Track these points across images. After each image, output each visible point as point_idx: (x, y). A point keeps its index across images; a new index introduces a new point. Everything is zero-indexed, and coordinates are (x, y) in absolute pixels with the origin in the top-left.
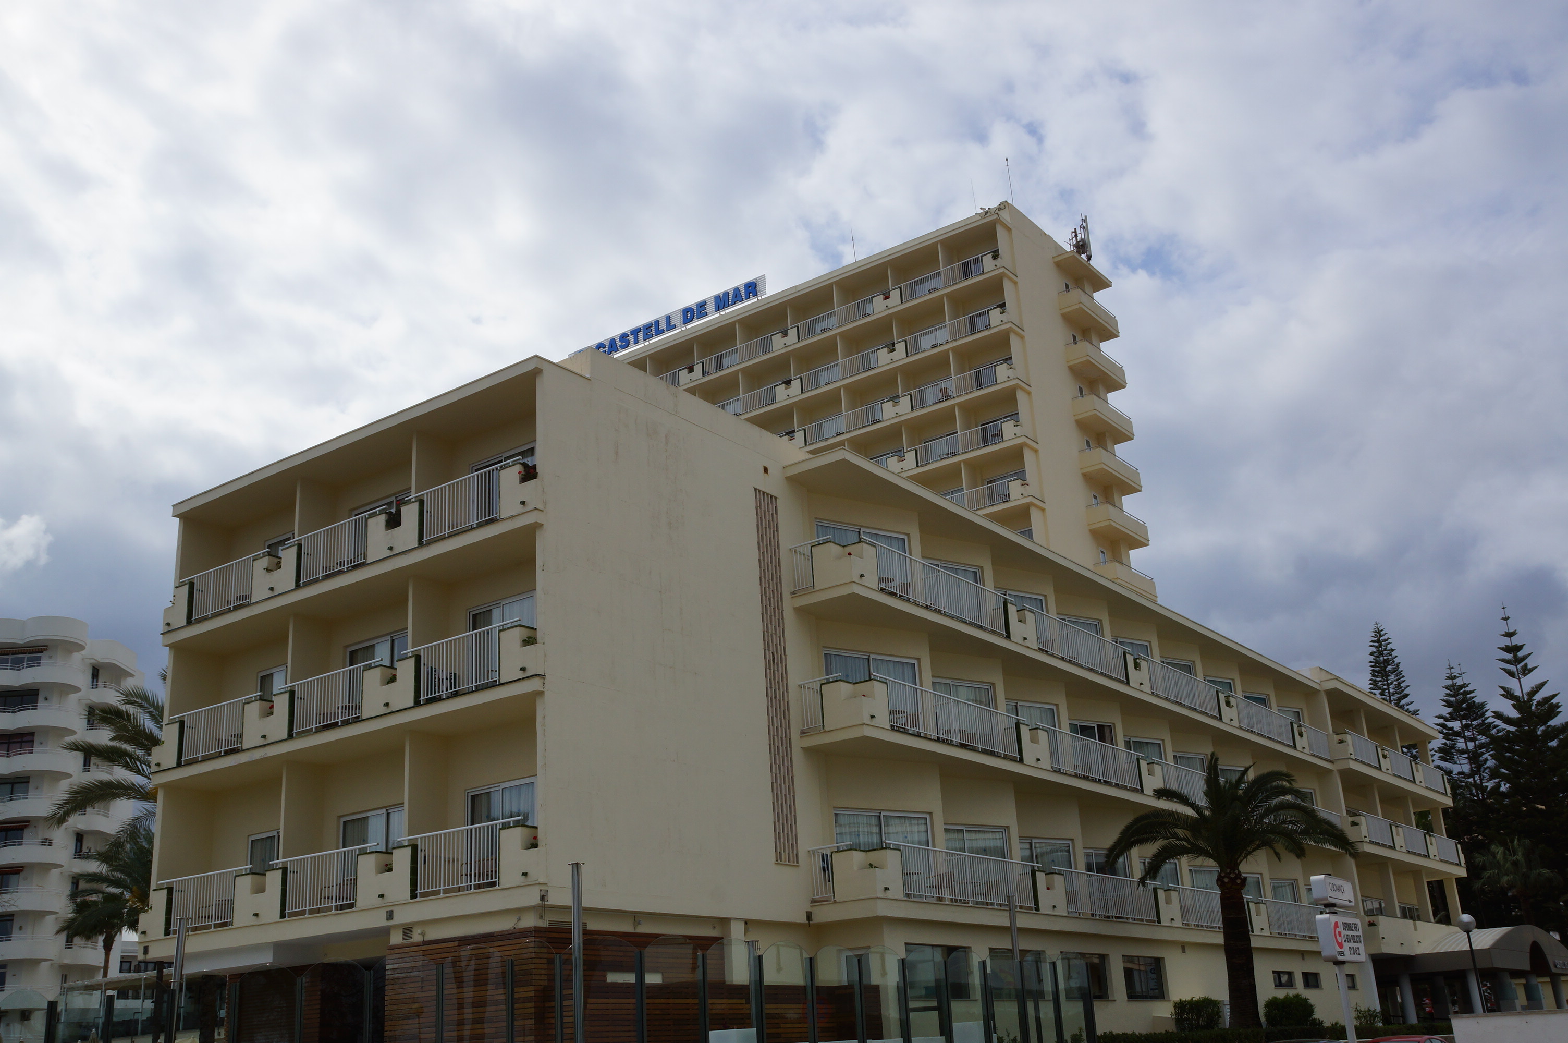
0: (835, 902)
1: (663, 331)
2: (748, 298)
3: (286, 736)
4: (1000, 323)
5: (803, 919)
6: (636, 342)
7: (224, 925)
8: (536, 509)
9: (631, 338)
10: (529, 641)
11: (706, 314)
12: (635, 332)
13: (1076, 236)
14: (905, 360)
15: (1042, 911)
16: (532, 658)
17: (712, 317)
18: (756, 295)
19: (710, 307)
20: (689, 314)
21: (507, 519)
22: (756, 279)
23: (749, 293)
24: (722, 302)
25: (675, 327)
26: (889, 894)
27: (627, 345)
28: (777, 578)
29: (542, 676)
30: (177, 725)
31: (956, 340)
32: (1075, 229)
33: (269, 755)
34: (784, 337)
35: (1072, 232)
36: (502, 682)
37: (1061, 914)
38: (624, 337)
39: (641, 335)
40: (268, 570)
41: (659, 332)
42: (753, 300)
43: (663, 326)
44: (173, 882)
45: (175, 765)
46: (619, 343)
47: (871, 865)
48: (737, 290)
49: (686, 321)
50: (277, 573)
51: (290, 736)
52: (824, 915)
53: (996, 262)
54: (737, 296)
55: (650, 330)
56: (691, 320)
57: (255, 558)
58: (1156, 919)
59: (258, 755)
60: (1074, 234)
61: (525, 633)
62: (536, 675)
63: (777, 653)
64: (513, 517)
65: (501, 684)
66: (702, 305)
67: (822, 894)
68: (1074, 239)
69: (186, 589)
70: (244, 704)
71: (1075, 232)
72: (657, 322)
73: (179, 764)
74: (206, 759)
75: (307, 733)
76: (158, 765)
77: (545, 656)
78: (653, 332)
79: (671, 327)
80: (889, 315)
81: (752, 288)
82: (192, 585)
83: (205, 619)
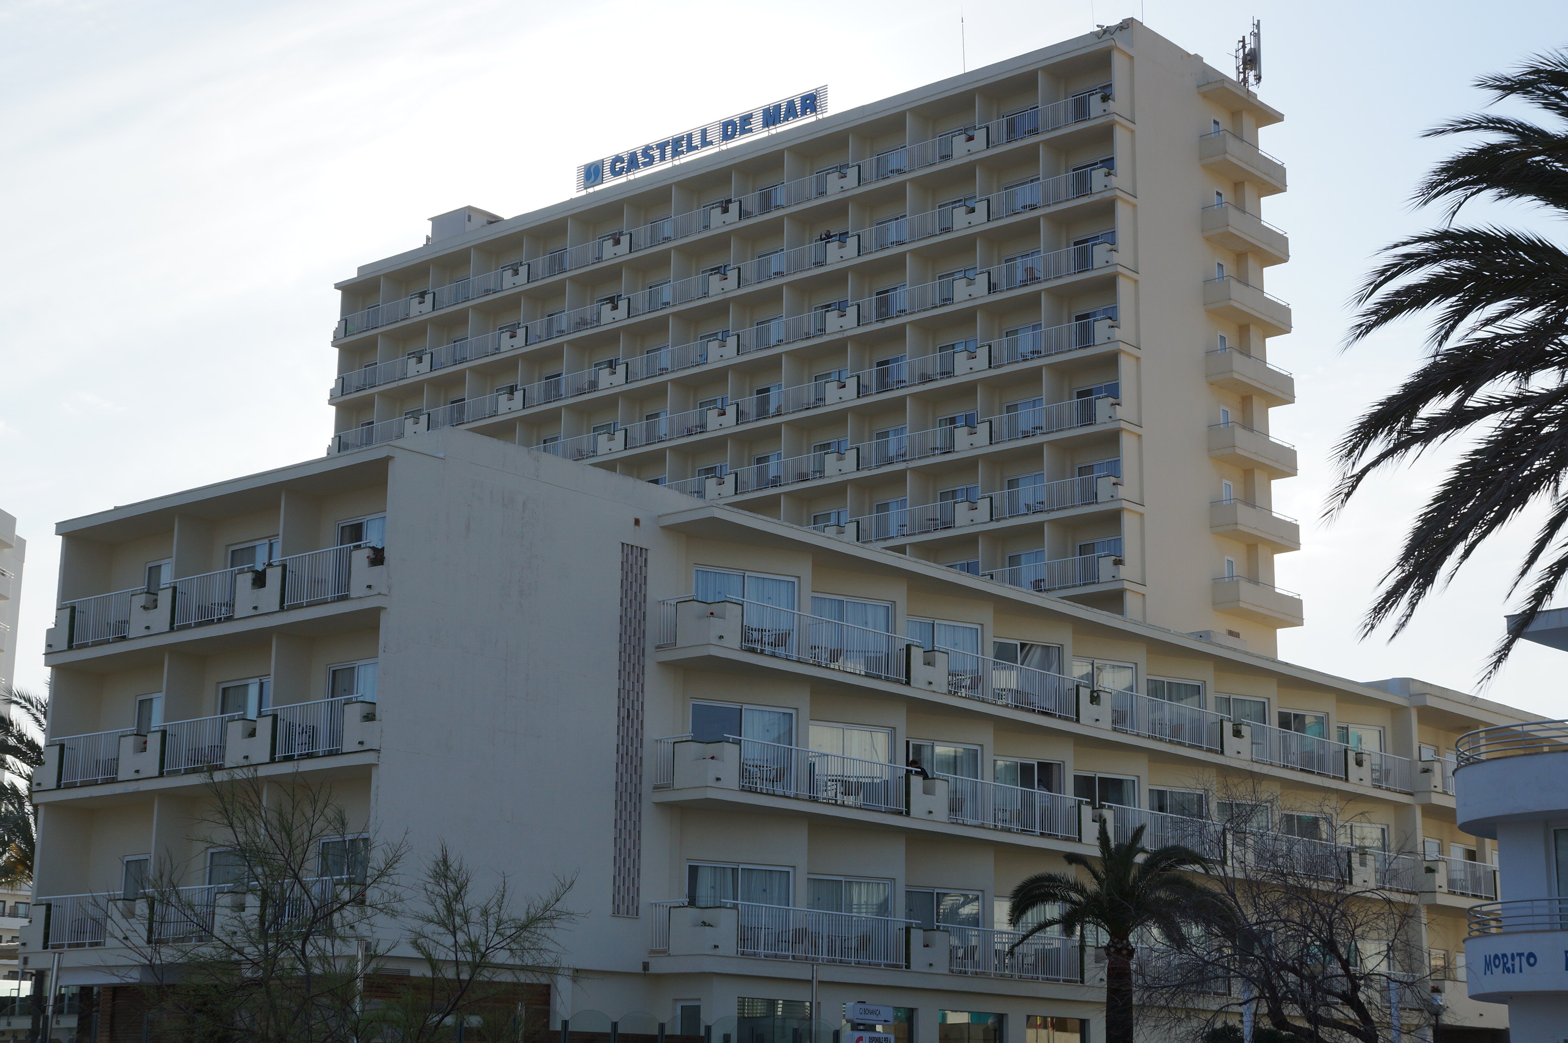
0: (669, 955)
1: (696, 148)
2: (804, 113)
3: (157, 774)
4: (1103, 188)
5: (639, 969)
6: (663, 158)
7: (97, 944)
8: (380, 594)
9: (656, 153)
10: (369, 717)
11: (751, 130)
12: (662, 146)
13: (1244, 47)
14: (984, 225)
15: (914, 967)
16: (371, 734)
17: (759, 134)
18: (814, 110)
19: (757, 121)
20: (730, 129)
21: (356, 599)
22: (816, 89)
23: (807, 109)
24: (772, 116)
25: (711, 143)
26: (719, 952)
27: (651, 162)
28: (640, 633)
29: (378, 751)
30: (57, 748)
31: (1049, 205)
32: (1244, 37)
33: (142, 789)
34: (842, 178)
35: (1239, 41)
36: (344, 751)
37: (940, 972)
38: (646, 151)
39: (669, 150)
40: (145, 608)
41: (691, 148)
42: (810, 119)
43: (696, 141)
44: (51, 899)
45: (55, 787)
46: (641, 159)
47: (704, 924)
48: (791, 104)
49: (726, 137)
50: (153, 613)
51: (161, 775)
52: (659, 966)
53: (1104, 106)
54: (791, 110)
55: (678, 145)
56: (732, 137)
57: (133, 593)
58: (1079, 979)
59: (131, 787)
60: (1241, 44)
61: (367, 709)
62: (371, 750)
63: (633, 709)
64: (360, 597)
65: (343, 754)
66: (746, 119)
67: (660, 946)
68: (1241, 51)
69: (68, 611)
70: (120, 736)
71: (1243, 41)
72: (690, 136)
73: (59, 787)
74: (84, 785)
75: (176, 773)
76: (39, 784)
77: (382, 731)
78: (684, 148)
79: (705, 143)
80: (970, 162)
81: (810, 102)
82: (73, 609)
83: (85, 646)
